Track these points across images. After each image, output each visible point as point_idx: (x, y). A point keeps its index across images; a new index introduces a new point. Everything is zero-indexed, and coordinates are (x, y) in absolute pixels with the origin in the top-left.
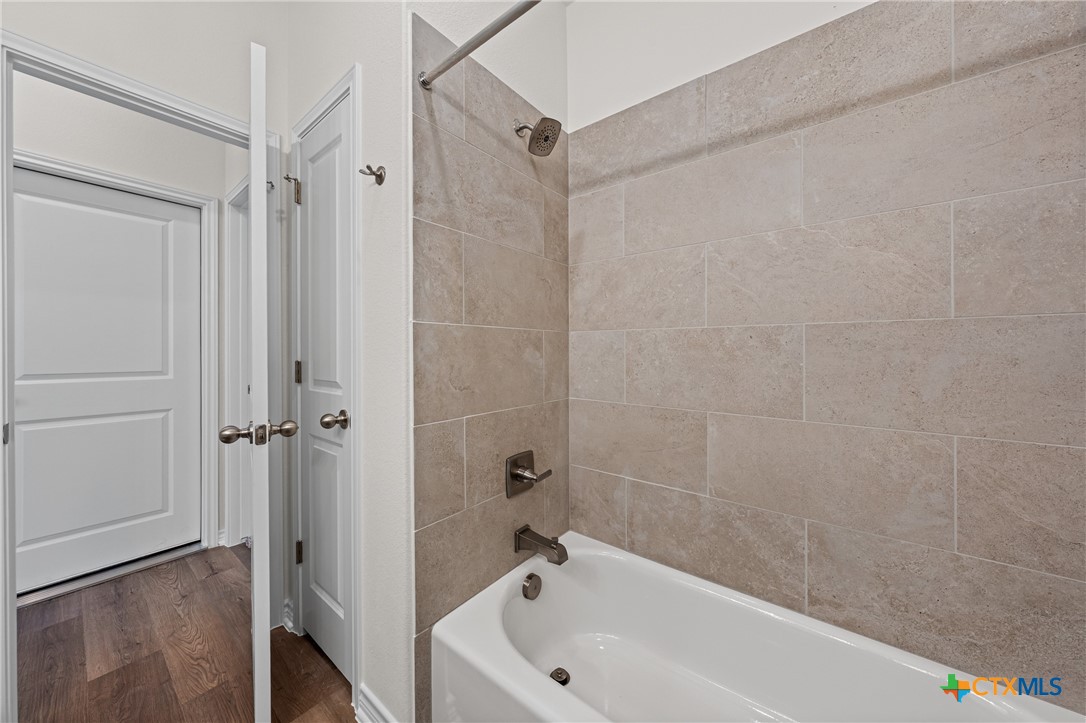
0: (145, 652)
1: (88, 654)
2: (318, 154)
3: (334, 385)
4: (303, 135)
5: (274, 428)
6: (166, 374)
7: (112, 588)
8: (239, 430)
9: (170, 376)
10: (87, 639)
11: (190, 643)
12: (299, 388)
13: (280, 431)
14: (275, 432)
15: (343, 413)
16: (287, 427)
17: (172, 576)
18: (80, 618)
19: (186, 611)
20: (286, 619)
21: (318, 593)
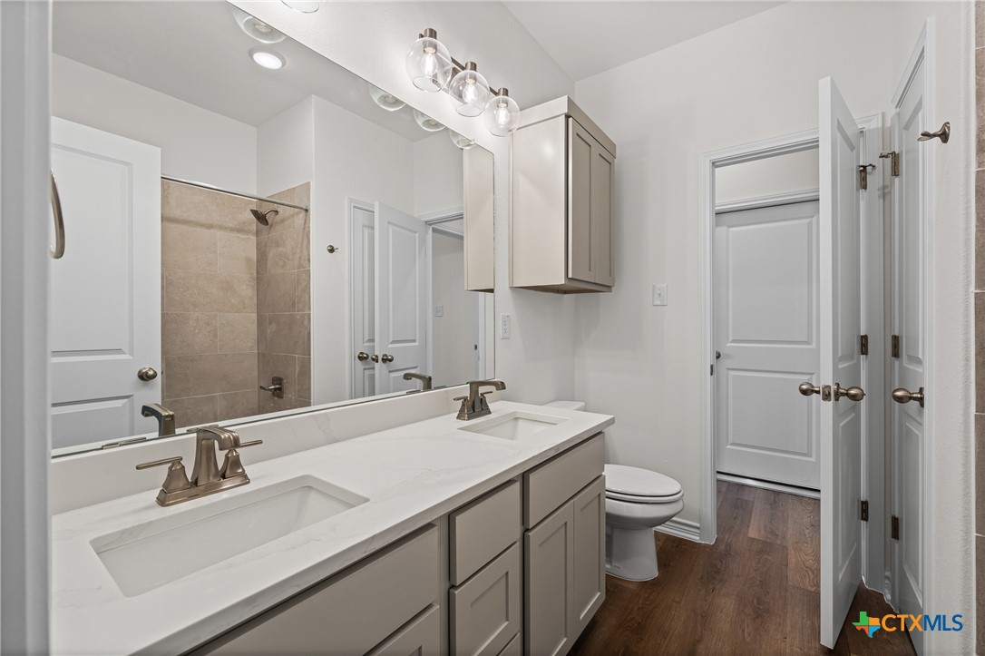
0: (779, 542)
1: (752, 522)
2: (909, 119)
3: (919, 362)
4: (899, 104)
5: (841, 391)
6: (811, 344)
7: (772, 497)
8: (813, 387)
9: (814, 346)
10: (753, 515)
11: (806, 555)
12: (897, 363)
13: (847, 394)
14: (843, 394)
15: (921, 390)
16: (853, 392)
17: (810, 508)
18: (753, 502)
19: (811, 535)
20: (887, 591)
21: (908, 575)
